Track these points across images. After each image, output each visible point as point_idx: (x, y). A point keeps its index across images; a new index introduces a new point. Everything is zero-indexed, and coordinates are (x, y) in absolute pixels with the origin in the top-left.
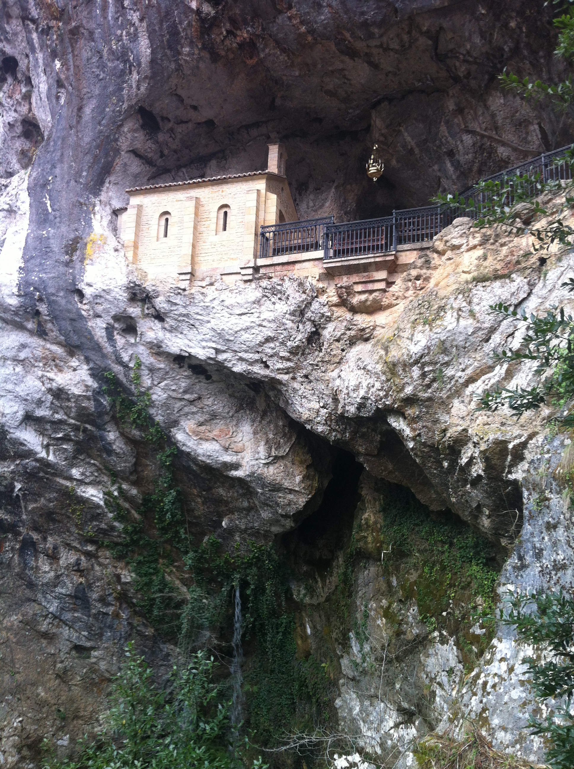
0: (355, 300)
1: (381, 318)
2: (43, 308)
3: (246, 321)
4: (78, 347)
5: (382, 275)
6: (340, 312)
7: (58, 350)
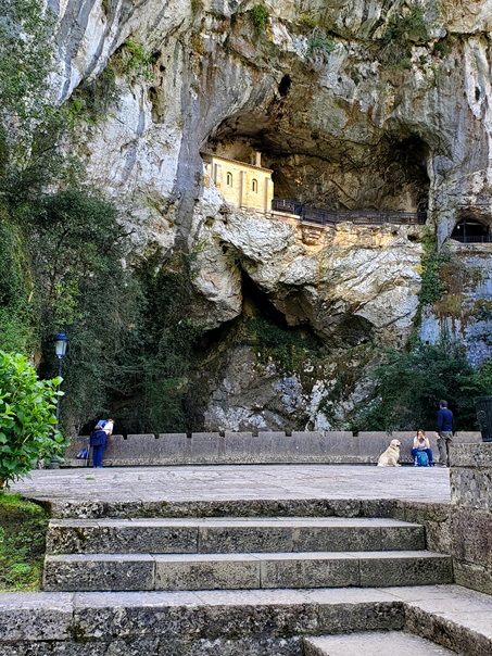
0: (308, 239)
1: (312, 248)
2: (177, 202)
3: (263, 235)
4: (178, 224)
5: (319, 233)
6: (300, 242)
7: (167, 223)
